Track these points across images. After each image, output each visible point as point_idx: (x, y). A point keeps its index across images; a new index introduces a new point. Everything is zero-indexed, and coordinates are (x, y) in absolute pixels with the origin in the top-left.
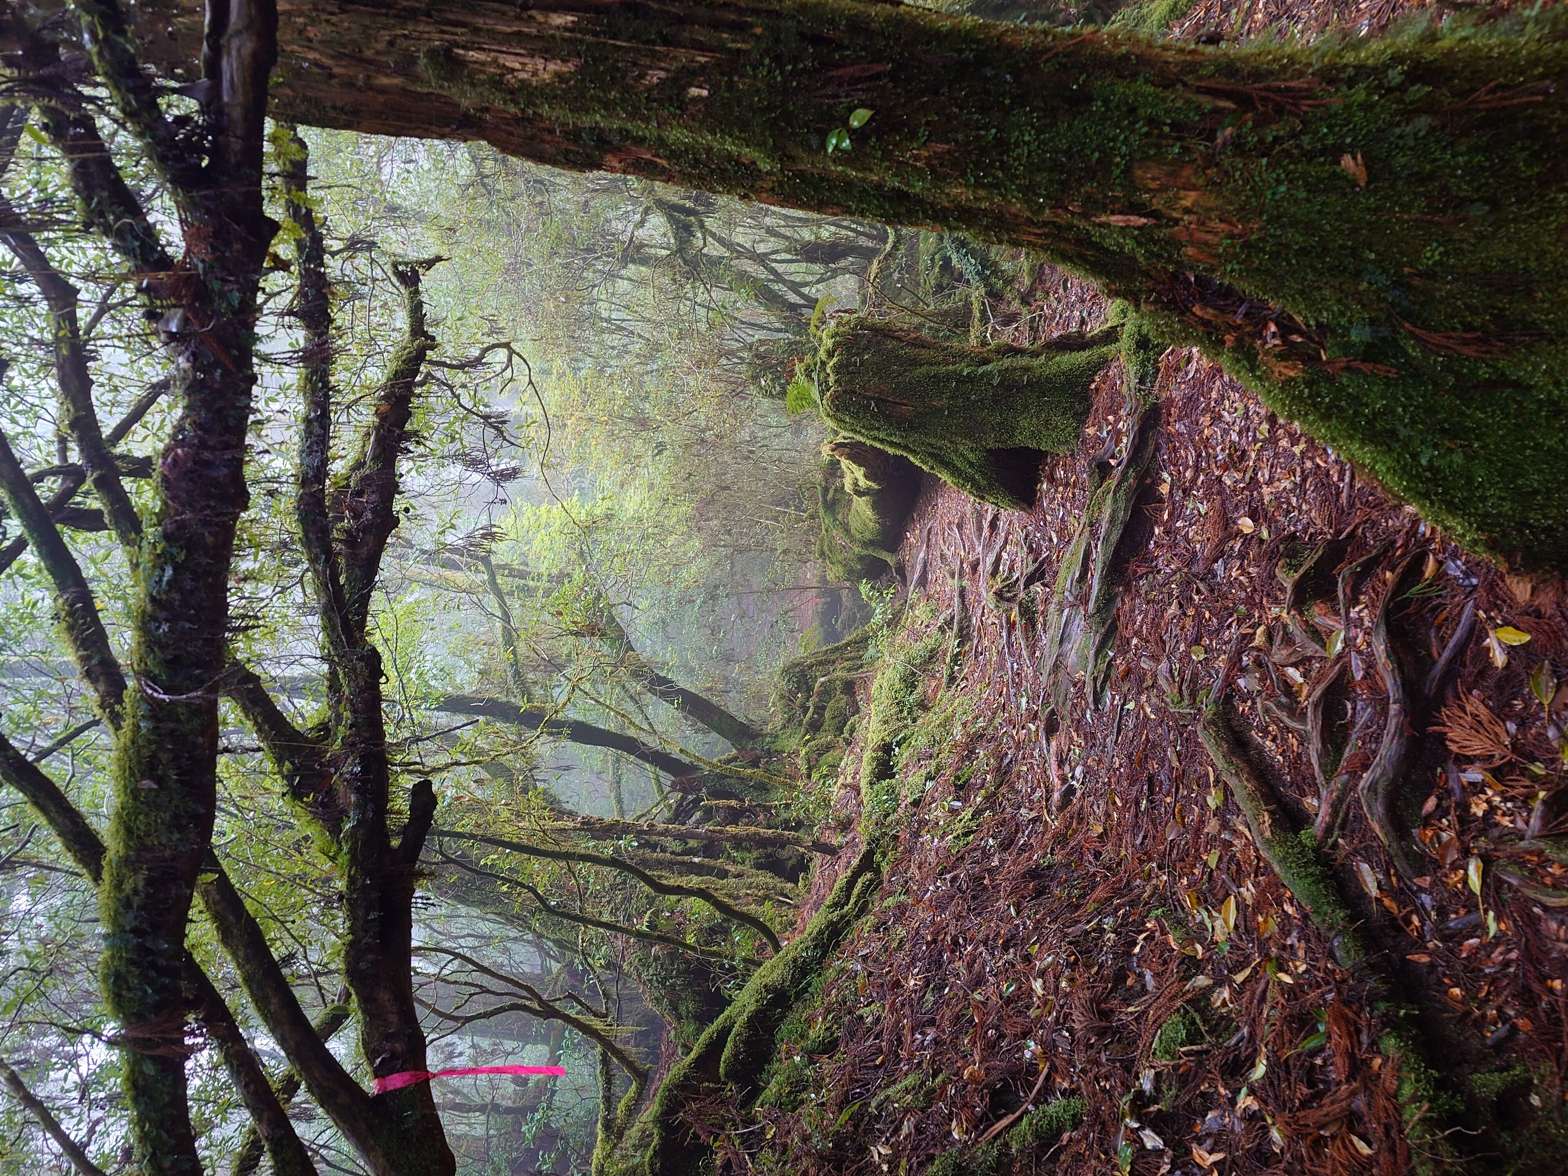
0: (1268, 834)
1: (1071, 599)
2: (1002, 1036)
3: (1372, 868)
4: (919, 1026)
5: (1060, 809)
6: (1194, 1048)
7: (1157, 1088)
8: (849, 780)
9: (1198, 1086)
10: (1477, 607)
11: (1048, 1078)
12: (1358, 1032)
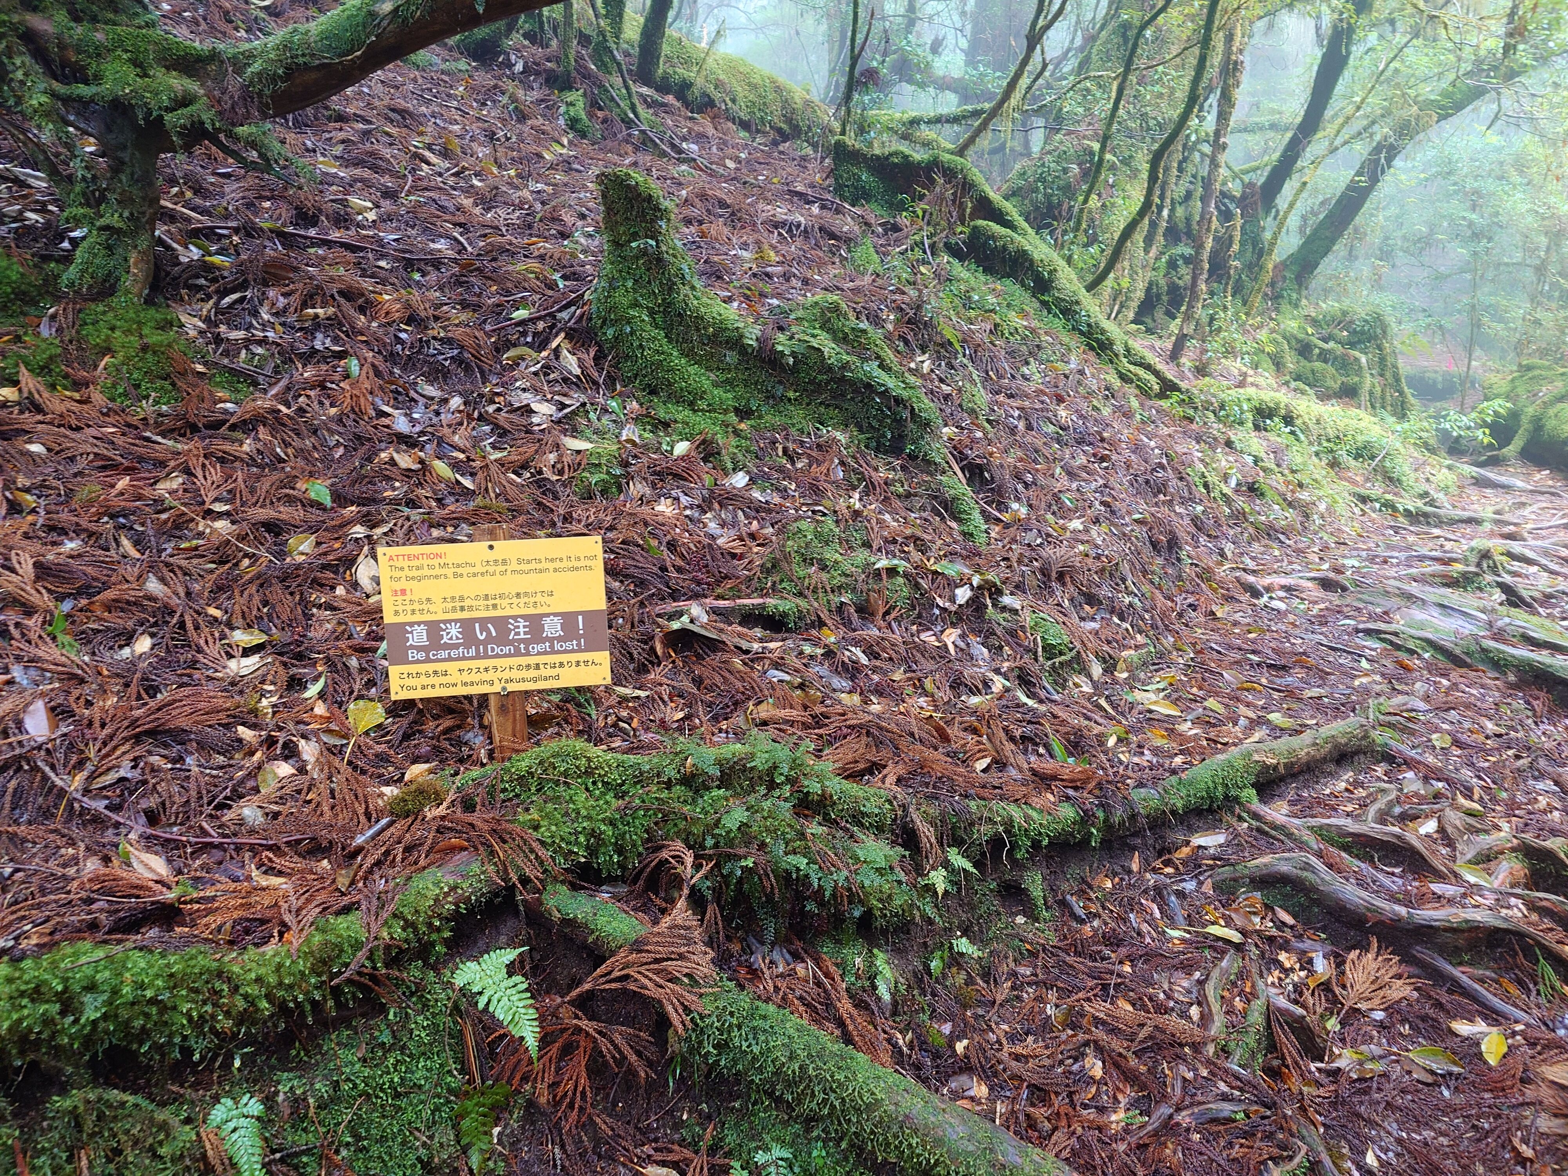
0: (1256, 757)
1: (1500, 623)
2: (1027, 486)
3: (1220, 846)
4: (1025, 414)
5: (1238, 579)
6: (1040, 649)
7: (1004, 609)
8: (1250, 380)
9: (1008, 644)
10: (1527, 1025)
11: (999, 520)
12: (1076, 788)
